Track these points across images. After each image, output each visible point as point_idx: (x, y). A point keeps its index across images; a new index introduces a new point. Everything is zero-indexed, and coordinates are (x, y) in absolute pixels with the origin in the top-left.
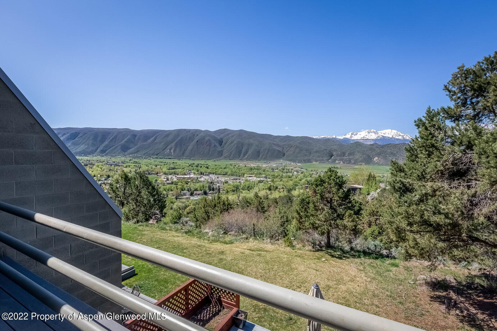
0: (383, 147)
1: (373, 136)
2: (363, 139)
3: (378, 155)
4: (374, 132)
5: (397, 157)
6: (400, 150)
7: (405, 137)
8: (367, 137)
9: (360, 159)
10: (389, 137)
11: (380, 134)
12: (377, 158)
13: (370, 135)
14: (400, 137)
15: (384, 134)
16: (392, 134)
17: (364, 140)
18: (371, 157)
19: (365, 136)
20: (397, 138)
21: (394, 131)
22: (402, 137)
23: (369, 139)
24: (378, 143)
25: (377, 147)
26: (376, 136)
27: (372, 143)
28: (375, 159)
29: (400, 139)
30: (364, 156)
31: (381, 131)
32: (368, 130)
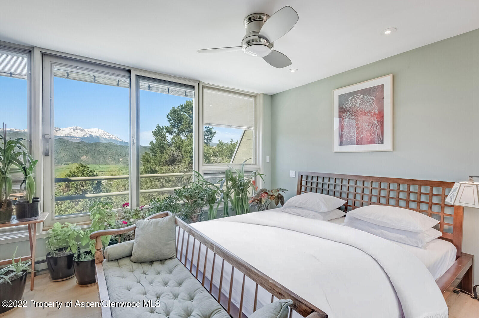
0: (91, 145)
1: (80, 134)
2: (67, 136)
3: (87, 153)
4: (80, 129)
5: (105, 156)
6: (107, 149)
7: (111, 136)
8: (73, 134)
9: (66, 158)
10: (96, 136)
11: (87, 132)
12: (84, 157)
13: (75, 132)
14: (107, 137)
15: (91, 132)
16: (100, 133)
17: (69, 137)
18: (78, 155)
19: (70, 133)
20: (104, 137)
21: (101, 130)
22: (108, 137)
23: (75, 136)
24: (86, 142)
25: (84, 146)
26: (83, 134)
27: (79, 141)
28: (83, 158)
29: (107, 139)
30: (71, 154)
31: (88, 130)
32: (73, 127)
